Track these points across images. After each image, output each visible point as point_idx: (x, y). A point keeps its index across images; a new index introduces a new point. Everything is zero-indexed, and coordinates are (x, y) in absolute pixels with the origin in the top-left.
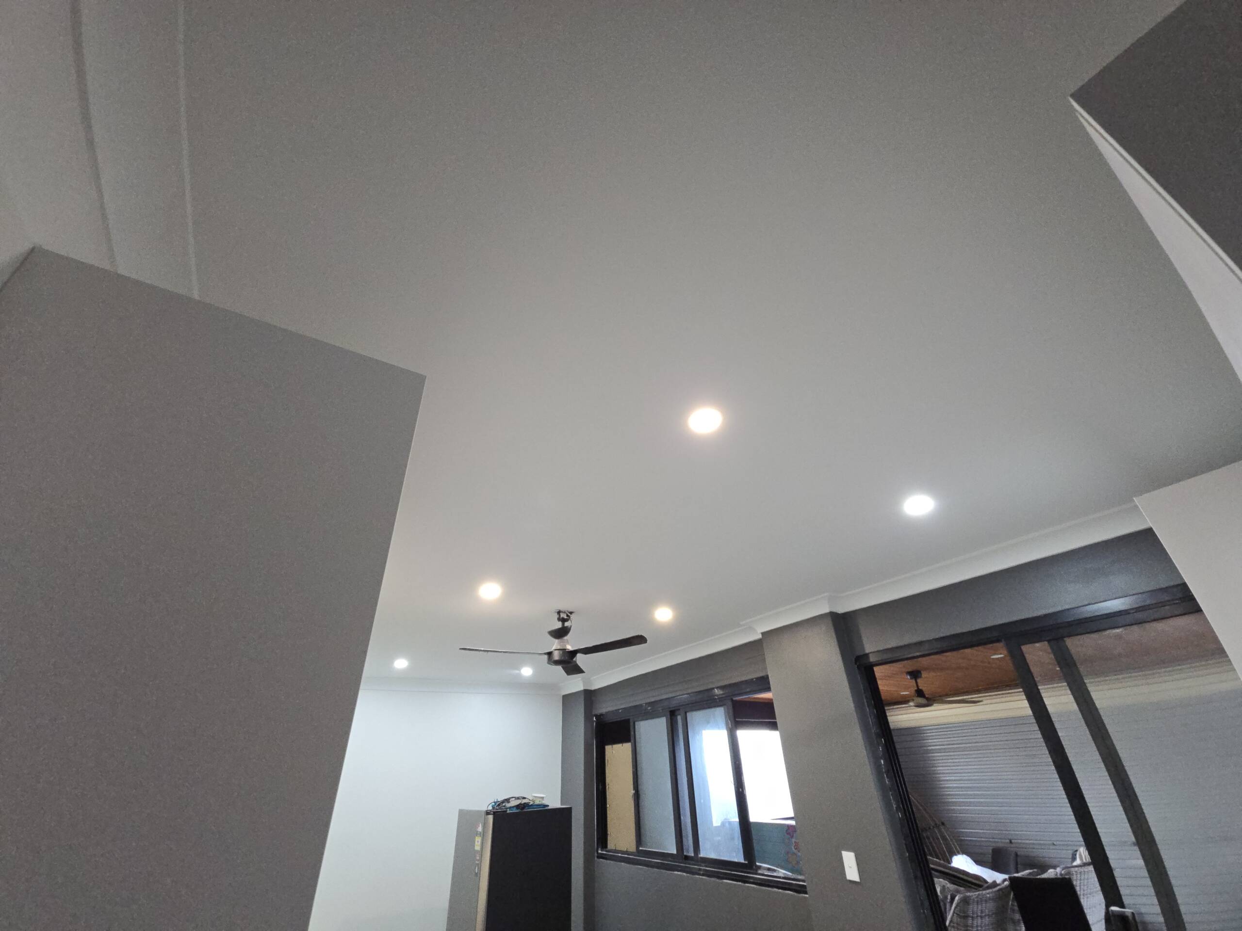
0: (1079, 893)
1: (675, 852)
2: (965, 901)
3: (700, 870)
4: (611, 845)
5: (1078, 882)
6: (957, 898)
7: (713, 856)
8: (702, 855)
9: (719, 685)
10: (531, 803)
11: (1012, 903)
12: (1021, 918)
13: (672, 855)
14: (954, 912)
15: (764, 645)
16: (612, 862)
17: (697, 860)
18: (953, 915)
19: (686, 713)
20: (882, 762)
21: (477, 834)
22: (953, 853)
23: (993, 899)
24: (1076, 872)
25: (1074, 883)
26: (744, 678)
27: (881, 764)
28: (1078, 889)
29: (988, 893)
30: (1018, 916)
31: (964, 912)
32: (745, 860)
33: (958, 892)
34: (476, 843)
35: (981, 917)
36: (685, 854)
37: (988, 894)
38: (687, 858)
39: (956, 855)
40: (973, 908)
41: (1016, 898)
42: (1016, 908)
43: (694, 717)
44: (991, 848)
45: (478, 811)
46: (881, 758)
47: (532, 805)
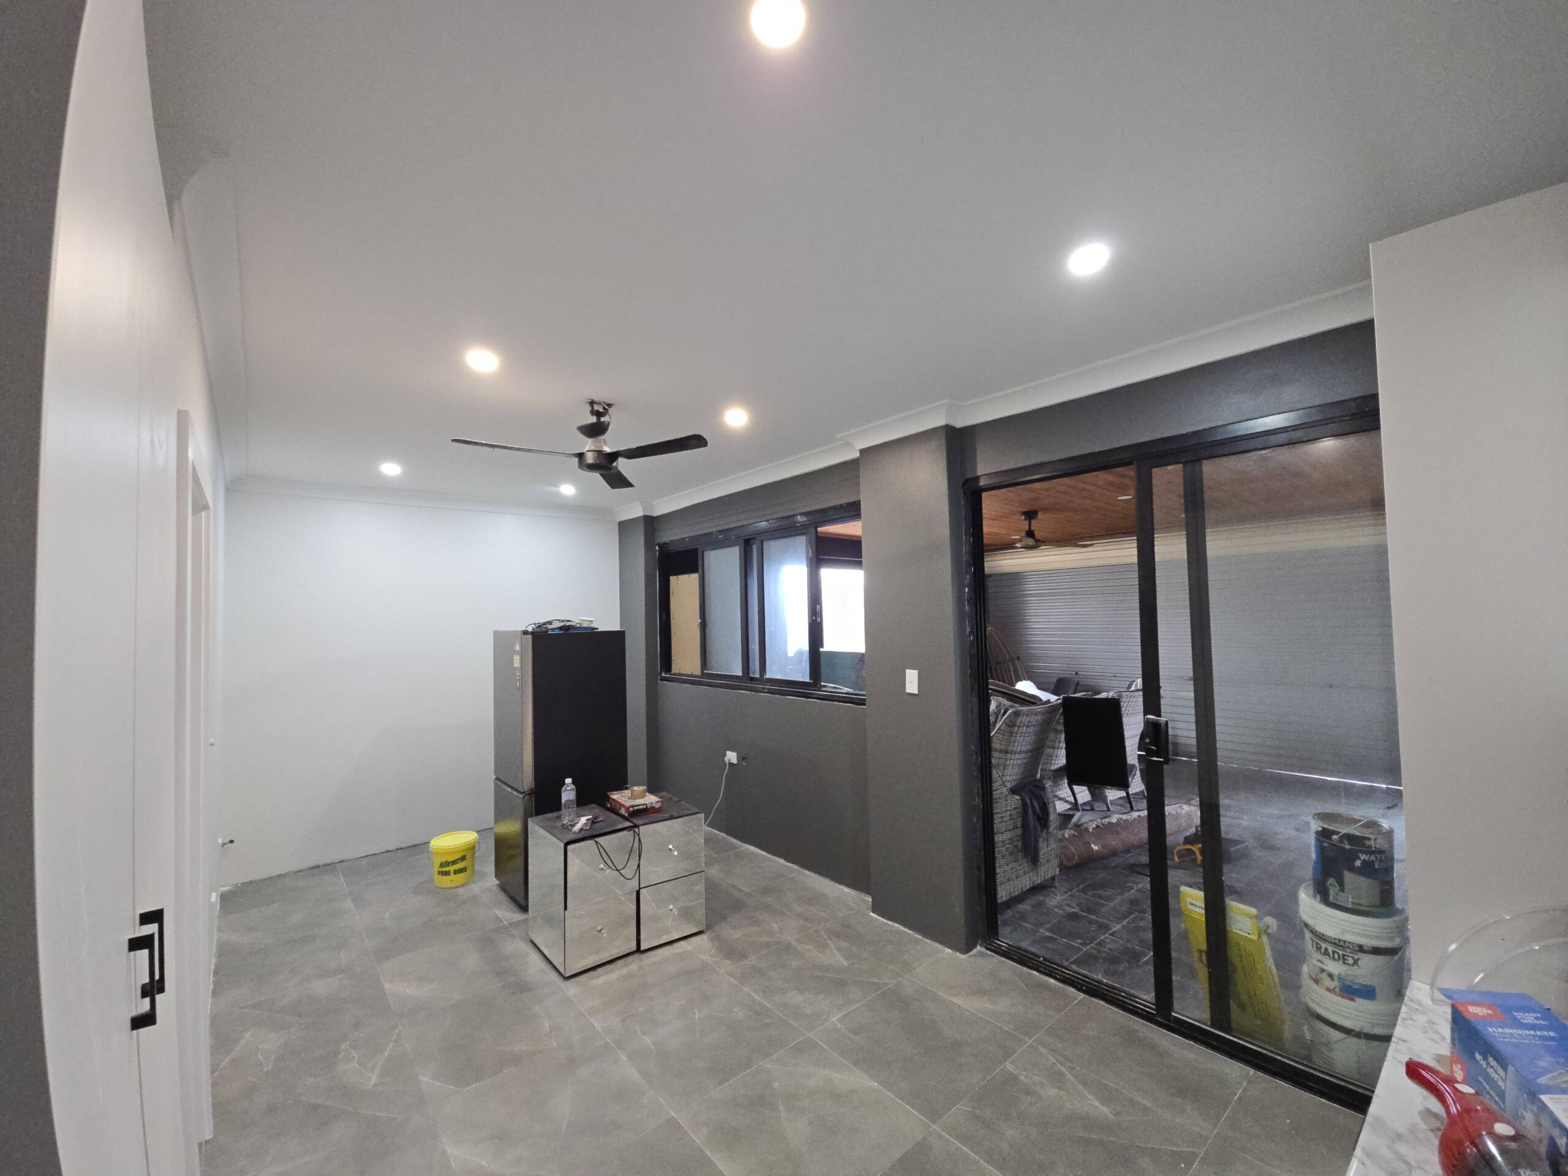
0: (1123, 713)
1: (740, 674)
2: (1017, 714)
3: (764, 688)
4: (675, 670)
5: (1126, 704)
6: (1009, 711)
7: (779, 677)
8: (768, 676)
9: (804, 511)
10: (578, 625)
11: (1059, 717)
12: (1063, 729)
13: (737, 677)
14: (1003, 722)
15: (861, 465)
16: (676, 684)
17: (761, 680)
18: (1002, 724)
19: (762, 542)
20: (967, 589)
21: (515, 652)
22: (1019, 679)
23: (1042, 714)
24: (1127, 695)
25: (1122, 704)
26: (832, 504)
27: (965, 592)
28: (1123, 709)
29: (1038, 708)
30: (1061, 727)
31: (1012, 722)
32: (810, 680)
33: (1012, 707)
34: (515, 661)
35: (1027, 727)
36: (751, 676)
37: (1040, 709)
38: (752, 679)
39: (1021, 681)
40: (1024, 719)
41: (1064, 713)
42: (1062, 721)
43: (772, 547)
44: (1056, 678)
45: (516, 632)
46: (966, 586)
47: (579, 627)
